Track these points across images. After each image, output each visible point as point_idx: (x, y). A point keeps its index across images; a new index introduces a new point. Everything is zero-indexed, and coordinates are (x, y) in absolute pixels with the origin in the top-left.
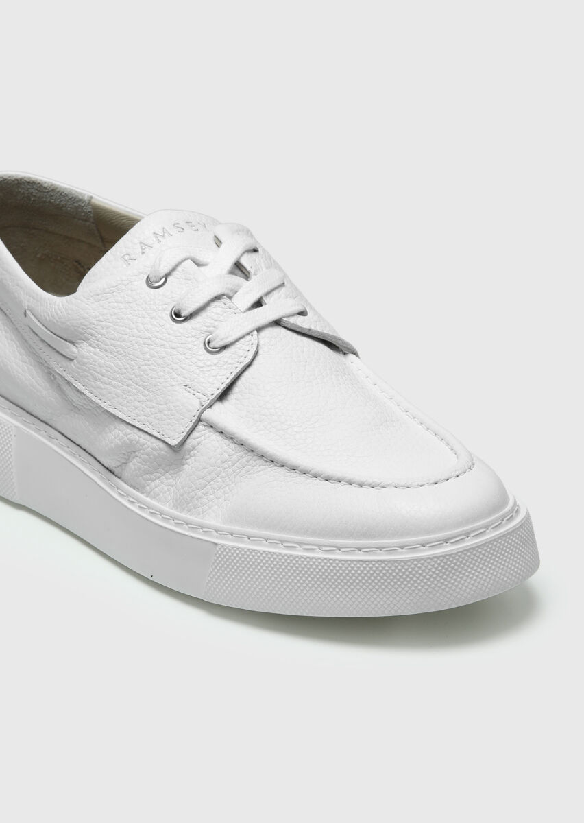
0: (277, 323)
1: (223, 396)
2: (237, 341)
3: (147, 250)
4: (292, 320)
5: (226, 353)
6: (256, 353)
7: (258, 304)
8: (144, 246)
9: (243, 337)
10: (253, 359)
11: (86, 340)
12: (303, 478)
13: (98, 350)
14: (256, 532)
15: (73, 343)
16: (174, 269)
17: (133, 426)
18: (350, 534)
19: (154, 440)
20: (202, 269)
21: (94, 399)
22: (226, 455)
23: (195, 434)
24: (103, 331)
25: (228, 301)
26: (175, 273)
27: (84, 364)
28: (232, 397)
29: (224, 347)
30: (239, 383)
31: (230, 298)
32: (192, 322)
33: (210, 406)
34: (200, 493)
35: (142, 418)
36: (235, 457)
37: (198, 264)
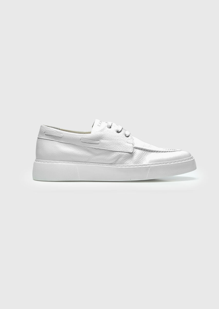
11: (102, 139)
12: (160, 153)
13: (105, 140)
15: (98, 140)
17: (120, 152)
18: (176, 159)
19: (125, 153)
21: (107, 149)
23: (134, 150)
24: (105, 136)
27: (103, 143)
35: (121, 150)
36: (143, 153)
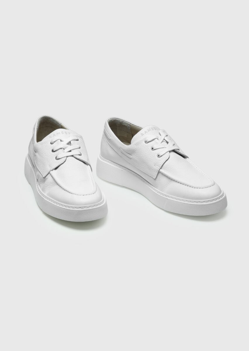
0: (72, 156)
1: (56, 168)
2: (62, 158)
3: (54, 136)
4: (76, 156)
5: (59, 160)
6: (65, 161)
7: (70, 151)
8: (54, 135)
9: (63, 158)
10: (64, 162)
14: (50, 198)
16: (56, 141)
20: (62, 142)
22: (51, 181)
23: (48, 176)
25: (63, 149)
26: (56, 142)
28: (58, 169)
29: (59, 159)
30: (60, 167)
31: (64, 149)
32: (55, 152)
33: (52, 170)
34: (45, 188)
37: (61, 141)
